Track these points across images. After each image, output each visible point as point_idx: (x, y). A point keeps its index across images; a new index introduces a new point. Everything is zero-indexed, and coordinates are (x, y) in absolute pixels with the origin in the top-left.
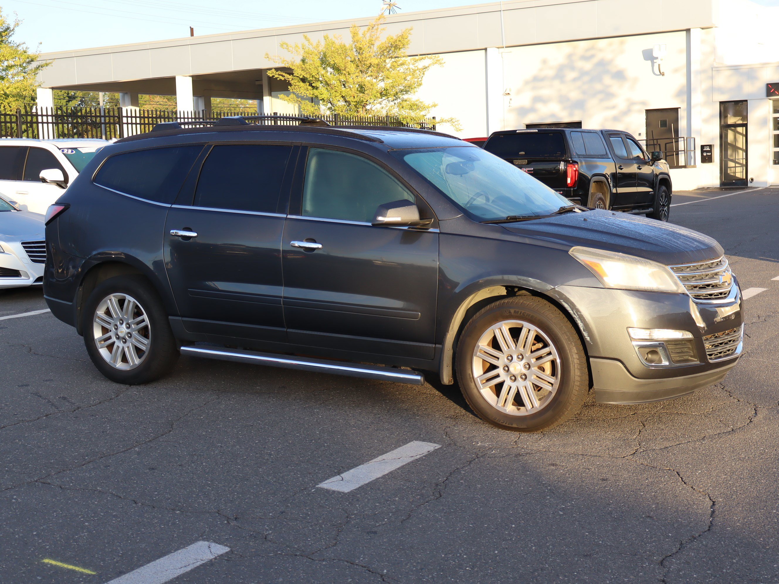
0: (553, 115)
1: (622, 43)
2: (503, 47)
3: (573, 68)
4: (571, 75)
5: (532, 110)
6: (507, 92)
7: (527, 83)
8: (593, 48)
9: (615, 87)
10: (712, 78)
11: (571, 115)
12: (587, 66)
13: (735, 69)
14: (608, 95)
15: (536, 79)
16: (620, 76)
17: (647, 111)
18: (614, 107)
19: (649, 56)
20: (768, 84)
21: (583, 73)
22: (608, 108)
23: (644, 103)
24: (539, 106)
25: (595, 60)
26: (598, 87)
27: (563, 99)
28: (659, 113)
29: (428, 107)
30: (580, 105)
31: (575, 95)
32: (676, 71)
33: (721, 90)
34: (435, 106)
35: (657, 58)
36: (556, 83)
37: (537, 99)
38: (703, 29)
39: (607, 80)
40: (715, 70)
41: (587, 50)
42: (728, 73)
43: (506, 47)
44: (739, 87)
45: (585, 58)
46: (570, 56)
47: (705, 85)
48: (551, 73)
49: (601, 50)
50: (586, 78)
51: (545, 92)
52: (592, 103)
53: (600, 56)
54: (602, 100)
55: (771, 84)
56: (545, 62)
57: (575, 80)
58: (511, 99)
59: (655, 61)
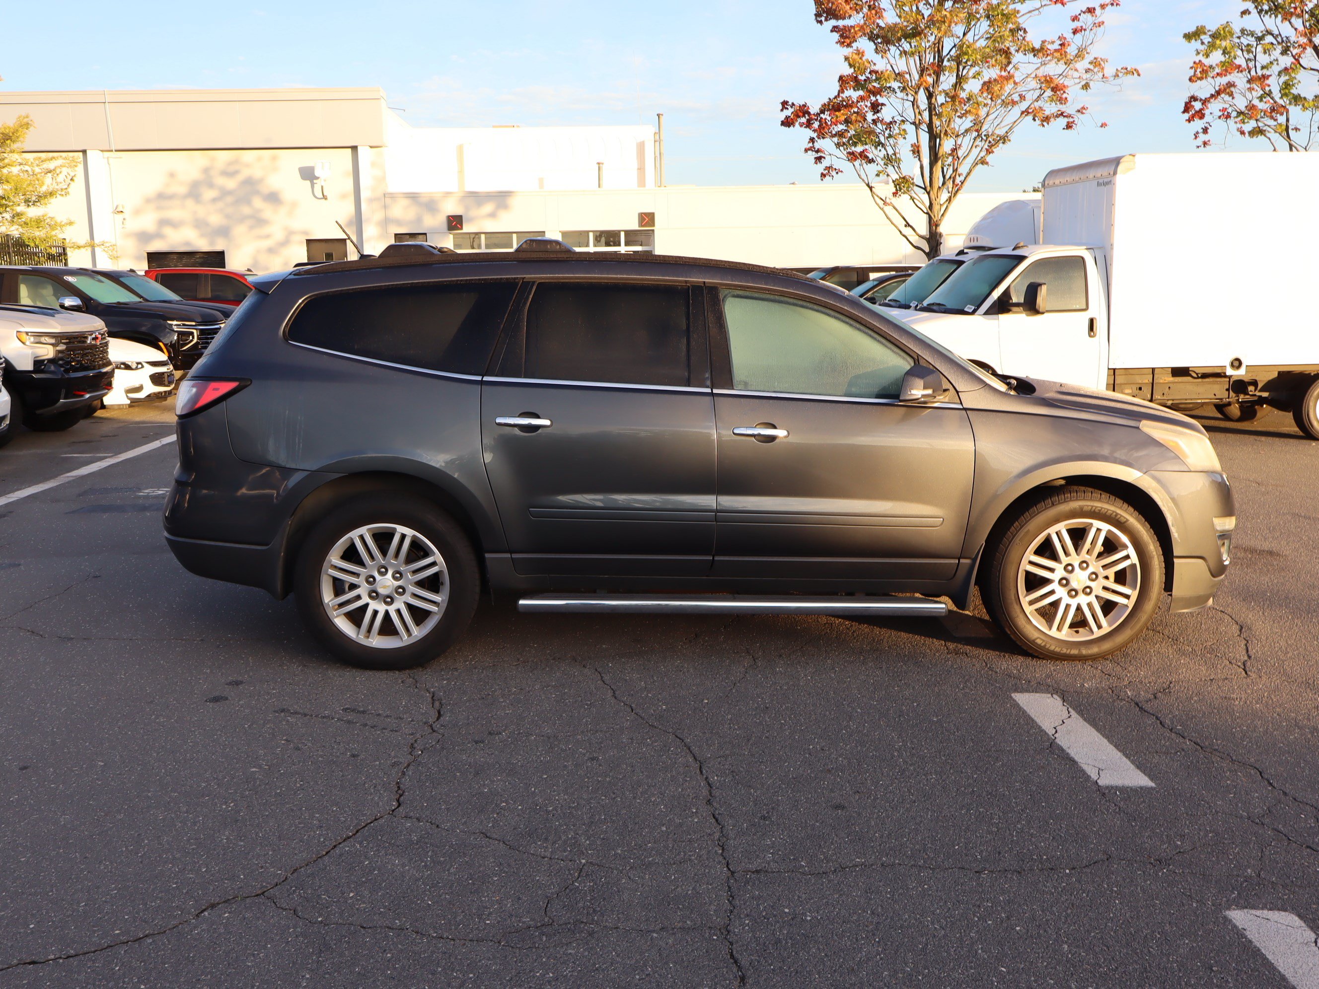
0: (188, 244)
1: (274, 158)
2: (112, 151)
3: (211, 185)
4: (209, 194)
5: (158, 235)
6: (120, 209)
7: (148, 201)
8: (236, 161)
9: (268, 211)
10: (385, 207)
11: (212, 243)
12: (231, 184)
13: (413, 197)
14: (259, 221)
15: (161, 197)
16: (273, 198)
17: (309, 242)
18: (268, 236)
19: (308, 174)
20: (449, 217)
21: (225, 193)
22: (260, 237)
23: (306, 233)
24: (168, 231)
25: (240, 177)
26: (246, 210)
27: (199, 224)
28: (323, 244)
29: (61, 226)
30: (224, 232)
31: (216, 220)
32: (344, 196)
33: (398, 222)
34: (71, 223)
35: (317, 178)
36: (190, 203)
37: (164, 223)
38: (371, 147)
39: (258, 203)
40: (388, 198)
41: (230, 163)
42: (404, 202)
43: (116, 151)
44: (419, 220)
45: (228, 174)
46: (206, 171)
47: (379, 216)
48: (182, 190)
49: (248, 165)
50: (229, 199)
51: (175, 213)
52: (240, 230)
53: (245, 173)
54: (251, 228)
55: (452, 216)
56: (172, 175)
57: (214, 200)
58: (124, 219)
59: (315, 181)
